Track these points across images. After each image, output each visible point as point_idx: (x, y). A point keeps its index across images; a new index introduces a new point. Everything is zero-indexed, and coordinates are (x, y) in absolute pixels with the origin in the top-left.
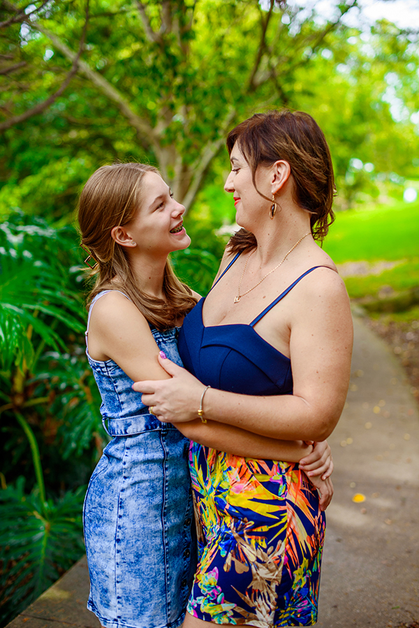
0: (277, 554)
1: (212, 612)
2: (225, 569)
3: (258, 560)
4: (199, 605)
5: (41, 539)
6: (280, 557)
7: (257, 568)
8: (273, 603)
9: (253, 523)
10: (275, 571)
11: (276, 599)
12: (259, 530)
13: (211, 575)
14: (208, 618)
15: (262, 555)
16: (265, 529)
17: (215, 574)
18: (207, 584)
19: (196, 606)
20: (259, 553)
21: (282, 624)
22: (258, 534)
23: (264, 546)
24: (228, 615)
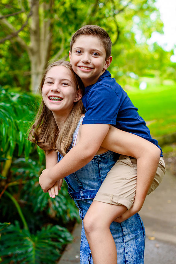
5: (31, 251)
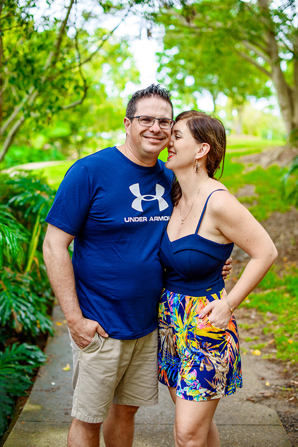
0: (226, 358)
1: (193, 395)
2: (201, 369)
3: (217, 362)
4: (185, 392)
6: (227, 359)
7: (217, 367)
8: (225, 384)
9: (211, 344)
10: (226, 366)
11: (226, 381)
12: (214, 347)
13: (192, 374)
14: (191, 398)
15: (219, 360)
16: (218, 346)
17: (195, 373)
18: (190, 379)
19: (183, 392)
20: (217, 359)
21: (230, 393)
22: (214, 349)
23: (219, 355)
24: (203, 395)
